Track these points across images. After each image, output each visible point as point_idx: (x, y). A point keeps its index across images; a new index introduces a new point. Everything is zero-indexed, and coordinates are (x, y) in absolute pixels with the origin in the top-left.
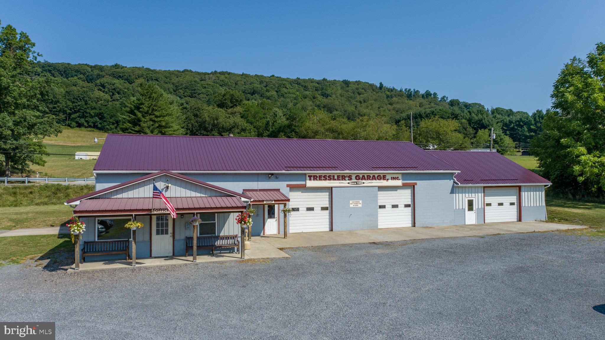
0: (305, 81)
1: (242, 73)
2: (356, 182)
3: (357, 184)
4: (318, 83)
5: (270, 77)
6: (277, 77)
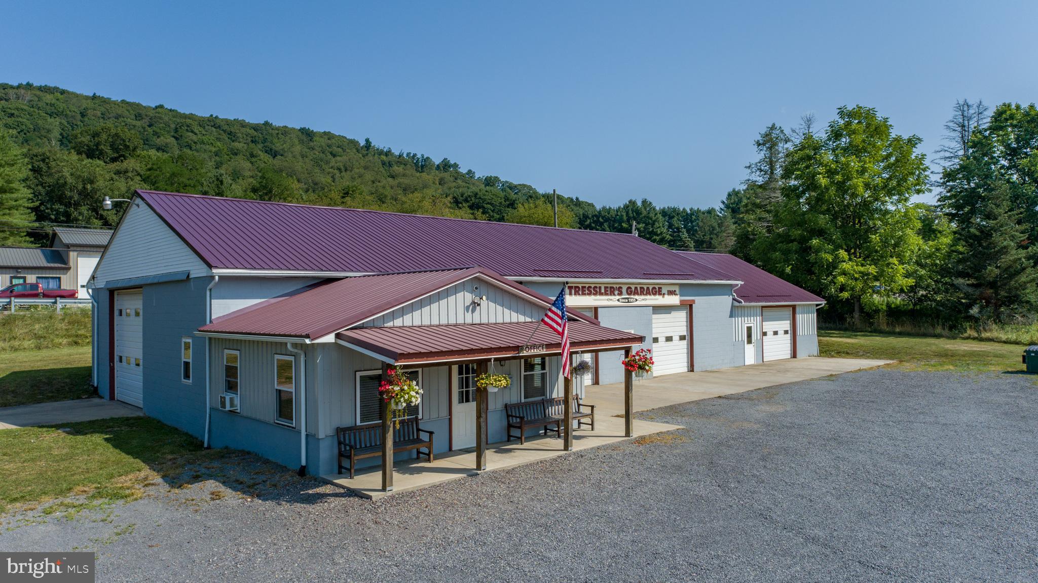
0: (228, 122)
1: (91, 95)
2: (628, 298)
3: (628, 302)
4: (256, 130)
5: (154, 109)
6: (171, 110)
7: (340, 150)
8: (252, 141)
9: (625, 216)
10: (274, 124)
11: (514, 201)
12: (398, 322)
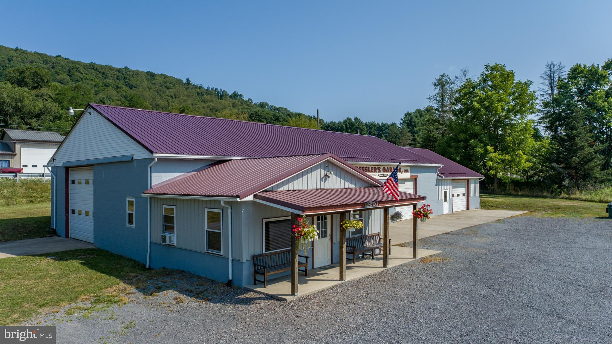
0: (102, 67)
1: (15, 48)
2: (383, 174)
3: (384, 176)
4: (119, 72)
5: (55, 58)
6: (66, 59)
7: (171, 85)
8: (117, 79)
9: (345, 127)
10: (130, 69)
11: (279, 117)
12: (286, 188)
